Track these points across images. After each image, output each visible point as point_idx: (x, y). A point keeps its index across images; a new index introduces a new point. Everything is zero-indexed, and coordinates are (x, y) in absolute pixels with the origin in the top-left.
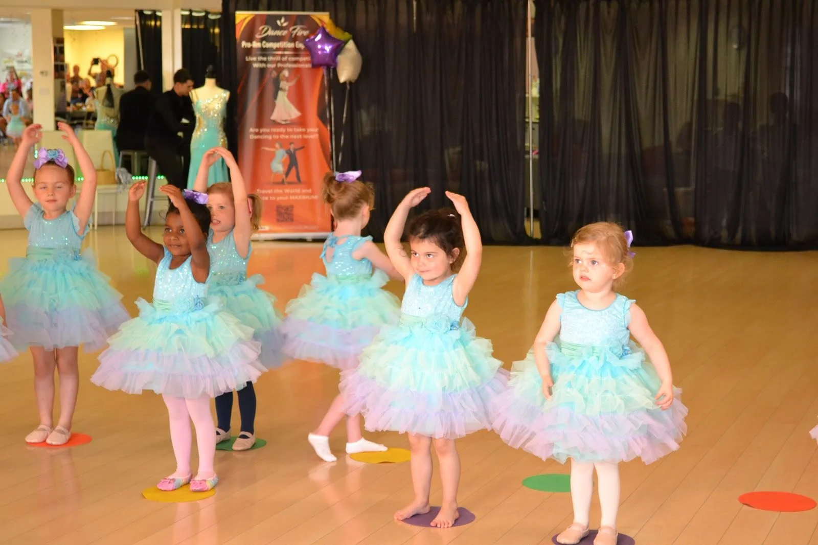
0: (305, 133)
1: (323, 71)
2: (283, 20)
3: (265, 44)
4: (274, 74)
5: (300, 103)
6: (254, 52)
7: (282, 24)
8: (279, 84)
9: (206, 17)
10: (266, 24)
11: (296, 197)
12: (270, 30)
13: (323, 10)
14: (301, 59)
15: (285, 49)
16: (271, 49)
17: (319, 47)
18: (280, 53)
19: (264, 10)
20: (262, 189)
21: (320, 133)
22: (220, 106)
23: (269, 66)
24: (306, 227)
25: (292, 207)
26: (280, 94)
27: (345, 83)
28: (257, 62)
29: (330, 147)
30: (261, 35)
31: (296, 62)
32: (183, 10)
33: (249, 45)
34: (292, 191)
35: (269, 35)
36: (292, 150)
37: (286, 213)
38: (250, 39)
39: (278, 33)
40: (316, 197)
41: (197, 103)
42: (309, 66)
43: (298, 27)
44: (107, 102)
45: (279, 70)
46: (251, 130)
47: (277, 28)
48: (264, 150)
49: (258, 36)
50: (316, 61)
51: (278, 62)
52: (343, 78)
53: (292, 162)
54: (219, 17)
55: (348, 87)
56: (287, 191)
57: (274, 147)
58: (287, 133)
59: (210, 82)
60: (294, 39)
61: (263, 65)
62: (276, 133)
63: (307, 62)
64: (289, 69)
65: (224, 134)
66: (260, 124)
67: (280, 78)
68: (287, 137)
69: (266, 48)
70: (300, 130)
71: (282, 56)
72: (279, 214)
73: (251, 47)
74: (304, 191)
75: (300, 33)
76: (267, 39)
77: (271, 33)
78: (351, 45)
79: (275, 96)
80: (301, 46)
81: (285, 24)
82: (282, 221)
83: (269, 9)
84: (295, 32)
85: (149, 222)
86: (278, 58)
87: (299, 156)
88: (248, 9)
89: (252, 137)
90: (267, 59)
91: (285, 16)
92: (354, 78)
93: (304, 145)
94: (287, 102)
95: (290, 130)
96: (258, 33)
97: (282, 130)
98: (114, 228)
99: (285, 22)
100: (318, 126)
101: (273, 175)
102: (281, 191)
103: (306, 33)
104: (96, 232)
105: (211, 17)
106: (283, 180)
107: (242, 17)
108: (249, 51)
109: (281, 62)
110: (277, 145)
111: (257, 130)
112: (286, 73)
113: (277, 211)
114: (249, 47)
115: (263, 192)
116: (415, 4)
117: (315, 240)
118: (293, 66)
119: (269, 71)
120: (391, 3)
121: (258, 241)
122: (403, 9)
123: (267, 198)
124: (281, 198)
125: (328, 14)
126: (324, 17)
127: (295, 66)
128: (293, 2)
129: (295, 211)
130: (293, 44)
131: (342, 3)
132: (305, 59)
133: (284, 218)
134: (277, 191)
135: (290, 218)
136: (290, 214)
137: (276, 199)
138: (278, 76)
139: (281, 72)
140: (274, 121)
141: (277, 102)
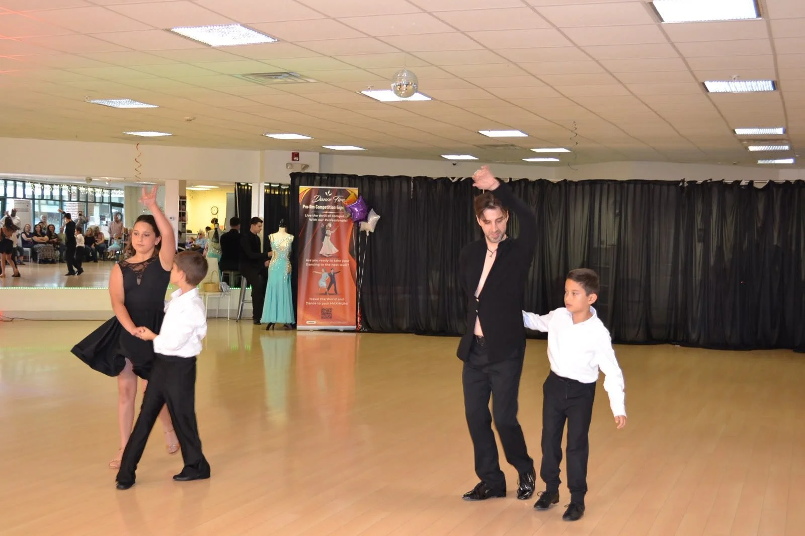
0: (341, 263)
2: (329, 192)
3: (317, 207)
4: (323, 225)
5: (338, 244)
6: (310, 212)
7: (328, 194)
8: (325, 232)
9: (279, 188)
10: (318, 194)
11: (334, 303)
12: (321, 198)
13: (355, 187)
14: (340, 217)
15: (329, 210)
16: (321, 210)
18: (327, 212)
19: (317, 185)
20: (312, 297)
21: (350, 263)
22: (288, 245)
23: (319, 220)
24: (340, 323)
25: (331, 309)
26: (326, 237)
28: (312, 217)
29: (356, 272)
30: (315, 201)
31: (336, 218)
32: (265, 183)
33: (307, 207)
34: (331, 299)
36: (332, 273)
37: (327, 313)
38: (308, 204)
39: (326, 200)
40: (346, 304)
41: (273, 243)
42: (344, 221)
43: (339, 197)
44: (214, 240)
45: (326, 223)
46: (307, 260)
47: (325, 196)
48: (314, 273)
49: (313, 202)
51: (325, 218)
53: (332, 281)
54: (288, 187)
55: (368, 234)
56: (328, 299)
57: (321, 271)
58: (329, 263)
59: (282, 230)
60: (336, 204)
61: (316, 220)
62: (323, 263)
64: (332, 223)
65: (290, 262)
66: (312, 256)
67: (326, 228)
68: (329, 265)
69: (318, 209)
70: (338, 261)
71: (328, 214)
72: (323, 314)
73: (309, 208)
74: (339, 299)
75: (339, 201)
76: (318, 203)
77: (321, 200)
79: (323, 239)
80: (341, 208)
81: (330, 195)
82: (325, 318)
83: (320, 186)
84: (336, 199)
85: (240, 317)
86: (325, 216)
87: (336, 276)
88: (307, 185)
89: (308, 265)
90: (318, 216)
91: (330, 189)
92: (374, 229)
93: (340, 270)
94: (330, 243)
95: (332, 261)
96: (313, 200)
98: (217, 320)
99: (330, 193)
100: (349, 259)
101: (320, 289)
102: (325, 299)
103: (343, 200)
105: (282, 187)
106: (326, 292)
107: (303, 189)
108: (307, 211)
109: (327, 218)
110: (323, 270)
111: (310, 260)
112: (330, 225)
113: (322, 311)
114: (307, 208)
115: (313, 299)
116: (412, 183)
117: (345, 331)
118: (334, 221)
119: (319, 223)
120: (397, 182)
121: (308, 330)
122: (405, 185)
123: (315, 303)
124: (325, 304)
125: (357, 188)
126: (355, 191)
127: (336, 221)
128: (336, 181)
129: (334, 313)
130: (335, 207)
131: (366, 182)
132: (342, 216)
133: (326, 316)
134: (322, 299)
135: (329, 317)
136: (330, 314)
137: (321, 304)
138: (325, 226)
139: (326, 224)
140: (321, 255)
141: (324, 243)
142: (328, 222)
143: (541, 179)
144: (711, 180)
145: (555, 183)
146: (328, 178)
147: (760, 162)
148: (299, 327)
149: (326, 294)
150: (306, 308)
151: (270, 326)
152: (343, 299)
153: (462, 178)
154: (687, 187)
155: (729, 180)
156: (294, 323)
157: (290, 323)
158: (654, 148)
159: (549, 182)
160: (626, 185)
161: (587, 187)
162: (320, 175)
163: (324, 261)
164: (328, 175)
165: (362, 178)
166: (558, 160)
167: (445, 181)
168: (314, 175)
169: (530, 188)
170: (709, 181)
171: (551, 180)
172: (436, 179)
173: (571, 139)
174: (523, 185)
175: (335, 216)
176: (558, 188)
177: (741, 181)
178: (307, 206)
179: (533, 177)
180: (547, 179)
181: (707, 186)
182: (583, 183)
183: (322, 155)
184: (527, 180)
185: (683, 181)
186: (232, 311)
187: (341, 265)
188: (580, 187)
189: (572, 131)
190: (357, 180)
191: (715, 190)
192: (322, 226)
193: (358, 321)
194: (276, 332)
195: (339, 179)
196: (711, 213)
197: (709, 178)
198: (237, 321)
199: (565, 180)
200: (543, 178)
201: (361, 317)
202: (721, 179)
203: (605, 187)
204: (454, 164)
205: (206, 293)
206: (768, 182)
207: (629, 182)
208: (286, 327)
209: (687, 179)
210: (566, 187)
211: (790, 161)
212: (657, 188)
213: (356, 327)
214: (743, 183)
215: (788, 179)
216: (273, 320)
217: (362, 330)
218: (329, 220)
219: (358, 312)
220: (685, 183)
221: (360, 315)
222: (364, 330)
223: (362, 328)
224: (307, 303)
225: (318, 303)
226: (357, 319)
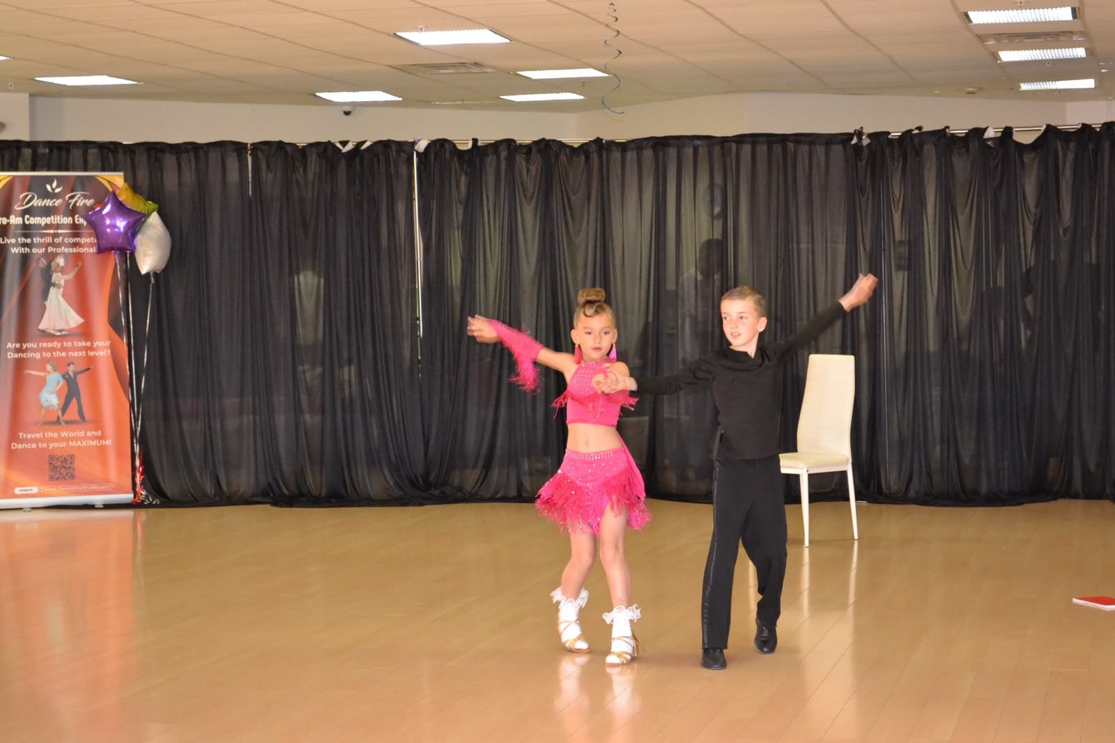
0: (91, 349)
1: (114, 258)
2: (54, 185)
3: (28, 219)
4: (43, 262)
5: (83, 307)
6: (12, 231)
7: (53, 190)
8: (50, 277)
10: (29, 190)
11: (79, 443)
12: (36, 198)
13: (115, 170)
14: (83, 240)
15: (58, 226)
16: (39, 226)
17: (108, 222)
18: (52, 231)
19: (26, 170)
20: (26, 432)
21: (113, 348)
23: (35, 250)
24: (94, 487)
25: (72, 457)
26: (52, 291)
27: (148, 274)
28: (16, 245)
29: (128, 367)
30: (23, 206)
31: (75, 245)
34: (72, 434)
35: (35, 205)
36: (71, 373)
37: (63, 467)
38: (6, 213)
39: (48, 203)
40: (108, 442)
42: (93, 250)
43: (79, 194)
45: (51, 257)
46: (9, 345)
47: (47, 195)
48: (29, 374)
49: (16, 208)
50: (104, 244)
51: (49, 245)
52: (144, 269)
53: (71, 392)
55: (153, 281)
56: (64, 434)
57: (44, 370)
58: (63, 349)
60: (73, 212)
61: (27, 250)
62: (47, 350)
63: (91, 245)
64: (66, 255)
66: (22, 336)
67: (53, 269)
68: (64, 354)
69: (30, 224)
70: (84, 344)
71: (55, 236)
72: (54, 468)
73: (8, 223)
74: (89, 434)
75: (81, 202)
76: (30, 212)
77: (37, 202)
78: (154, 219)
79: (45, 295)
80: (82, 221)
81: (58, 190)
82: (57, 479)
83: (33, 169)
84: (73, 201)
86: (49, 240)
87: (82, 381)
89: (12, 356)
90: (32, 241)
91: (57, 178)
92: (160, 266)
93: (90, 366)
94: (63, 302)
95: (69, 344)
96: (18, 204)
97: (56, 344)
99: (57, 187)
100: (110, 339)
101: (43, 411)
102: (56, 435)
103: (89, 202)
106: (58, 418)
108: (5, 231)
109: (53, 245)
110: (49, 367)
111: (18, 346)
112: (61, 261)
113: (51, 464)
114: (5, 223)
115: (29, 436)
116: (250, 159)
117: (108, 507)
118: (71, 250)
119: (36, 258)
120: (214, 155)
121: (21, 509)
122: (232, 163)
123: (34, 446)
124: (56, 445)
125: (122, 174)
126: (117, 179)
127: (74, 250)
128: (71, 161)
129: (77, 463)
130: (70, 218)
131: (142, 160)
132: (88, 240)
133: (61, 474)
134: (50, 434)
135: (69, 475)
136: (69, 468)
137: (48, 446)
138: (49, 266)
139: (53, 260)
140: (43, 331)
141: (48, 303)
142: (55, 255)
143: (543, 140)
144: (919, 128)
145: (576, 146)
146: (51, 150)
147: (1025, 87)
149: (58, 421)
150: (12, 456)
152: (99, 433)
153: (364, 142)
154: (867, 145)
155: (959, 128)
158: (791, 62)
159: (562, 145)
160: (734, 145)
161: (648, 154)
162: (33, 145)
163: (50, 345)
164: (51, 145)
165: (131, 149)
166: (582, 97)
167: (326, 150)
168: (17, 145)
169: (520, 160)
170: (916, 131)
171: (565, 140)
172: (304, 146)
173: (605, 42)
174: (504, 154)
175: (72, 240)
176: (583, 158)
177: (986, 129)
178: (5, 219)
179: (525, 137)
180: (558, 139)
181: (912, 143)
182: (638, 145)
183: (39, 100)
184: (514, 141)
185: (859, 134)
187: (92, 354)
188: (631, 156)
189: (607, 26)
190: (121, 157)
191: (930, 152)
192: (41, 265)
193: (137, 480)
195: (76, 154)
196: (923, 204)
197: (917, 126)
199: (598, 141)
200: (548, 138)
201: (142, 474)
202: (942, 127)
203: (689, 151)
204: (347, 113)
206: (1045, 127)
207: (740, 139)
209: (868, 130)
210: (601, 157)
211: (1089, 83)
212: (804, 148)
213: (131, 496)
214: (990, 134)
215: (1088, 122)
217: (145, 503)
218: (59, 250)
219: (138, 463)
220: (864, 137)
221: (141, 469)
222: (153, 501)
223: (146, 496)
224: (15, 446)
225: (40, 444)
226: (134, 477)
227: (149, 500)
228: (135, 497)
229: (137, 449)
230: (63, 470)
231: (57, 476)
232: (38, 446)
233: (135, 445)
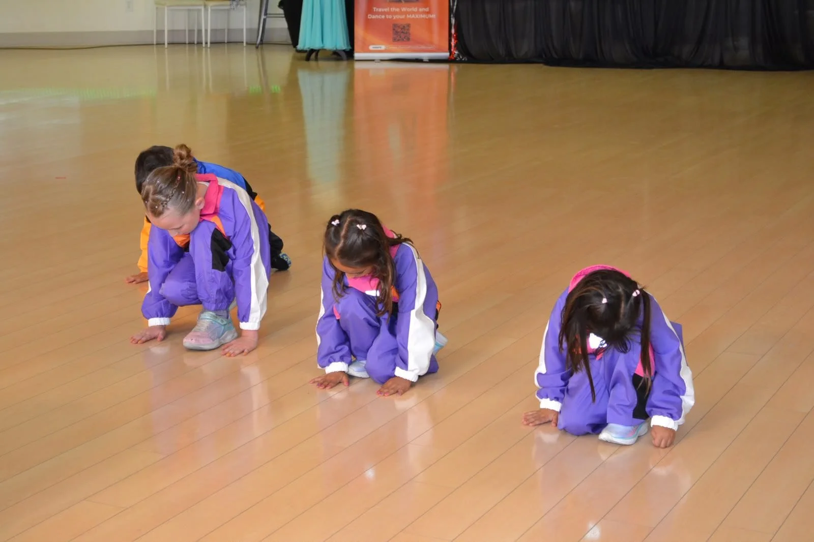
11: (413, 16)
20: (378, 7)
24: (423, 47)
25: (409, 25)
34: (409, 10)
37: (402, 32)
40: (433, 16)
56: (404, 9)
72: (396, 33)
74: (421, 10)
82: (398, 40)
85: (261, 40)
98: (226, 46)
102: (398, 10)
104: (209, 49)
113: (394, 30)
115: (380, 10)
117: (432, 61)
121: (373, 60)
123: (383, 17)
124: (398, 17)
129: (411, 30)
133: (400, 37)
134: (394, 9)
135: (406, 38)
136: (407, 33)
137: (393, 18)
148: (357, 55)
149: (400, 1)
150: (368, 23)
151: (311, 55)
152: (427, 10)
156: (350, 48)
157: (344, 49)
186: (249, 31)
193: (453, 43)
194: (322, 63)
198: (257, 48)
201: (455, 39)
205: (207, 3)
208: (335, 56)
213: (447, 54)
216: (317, 45)
217: (457, 60)
219: (453, 31)
221: (455, 35)
222: (462, 58)
223: (458, 55)
224: (370, 16)
225: (387, 16)
226: (450, 41)
227: (460, 57)
228: (450, 55)
229: (453, 21)
230: (402, 34)
231: (398, 38)
232: (386, 17)
233: (452, 19)
